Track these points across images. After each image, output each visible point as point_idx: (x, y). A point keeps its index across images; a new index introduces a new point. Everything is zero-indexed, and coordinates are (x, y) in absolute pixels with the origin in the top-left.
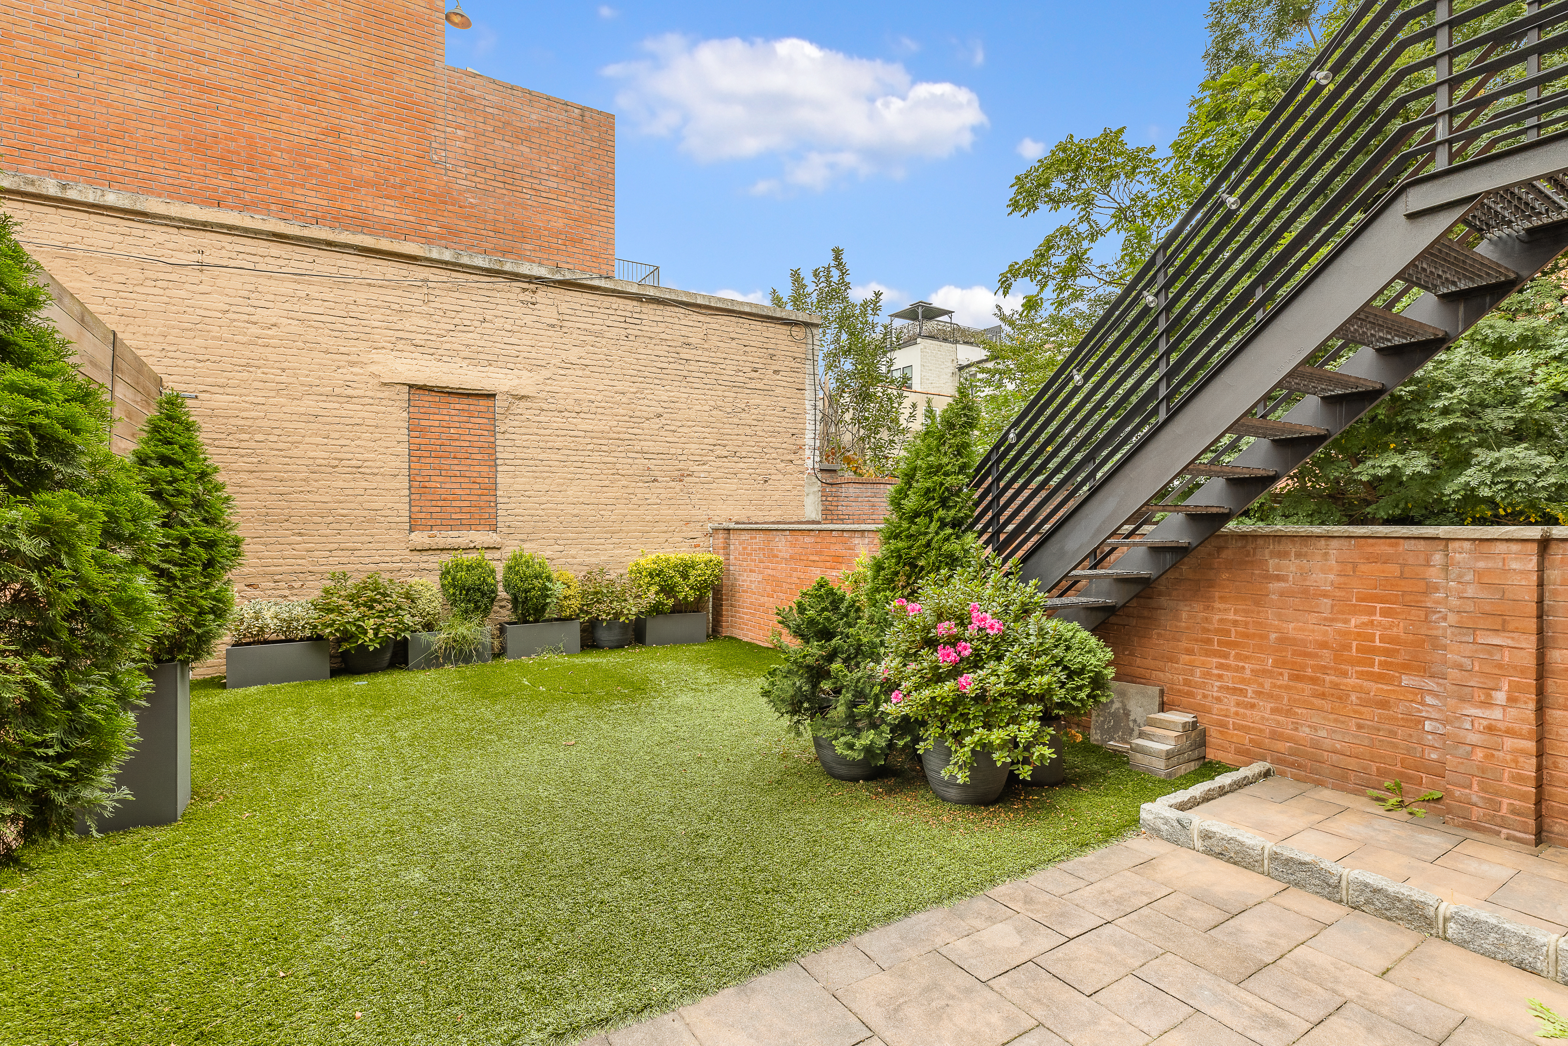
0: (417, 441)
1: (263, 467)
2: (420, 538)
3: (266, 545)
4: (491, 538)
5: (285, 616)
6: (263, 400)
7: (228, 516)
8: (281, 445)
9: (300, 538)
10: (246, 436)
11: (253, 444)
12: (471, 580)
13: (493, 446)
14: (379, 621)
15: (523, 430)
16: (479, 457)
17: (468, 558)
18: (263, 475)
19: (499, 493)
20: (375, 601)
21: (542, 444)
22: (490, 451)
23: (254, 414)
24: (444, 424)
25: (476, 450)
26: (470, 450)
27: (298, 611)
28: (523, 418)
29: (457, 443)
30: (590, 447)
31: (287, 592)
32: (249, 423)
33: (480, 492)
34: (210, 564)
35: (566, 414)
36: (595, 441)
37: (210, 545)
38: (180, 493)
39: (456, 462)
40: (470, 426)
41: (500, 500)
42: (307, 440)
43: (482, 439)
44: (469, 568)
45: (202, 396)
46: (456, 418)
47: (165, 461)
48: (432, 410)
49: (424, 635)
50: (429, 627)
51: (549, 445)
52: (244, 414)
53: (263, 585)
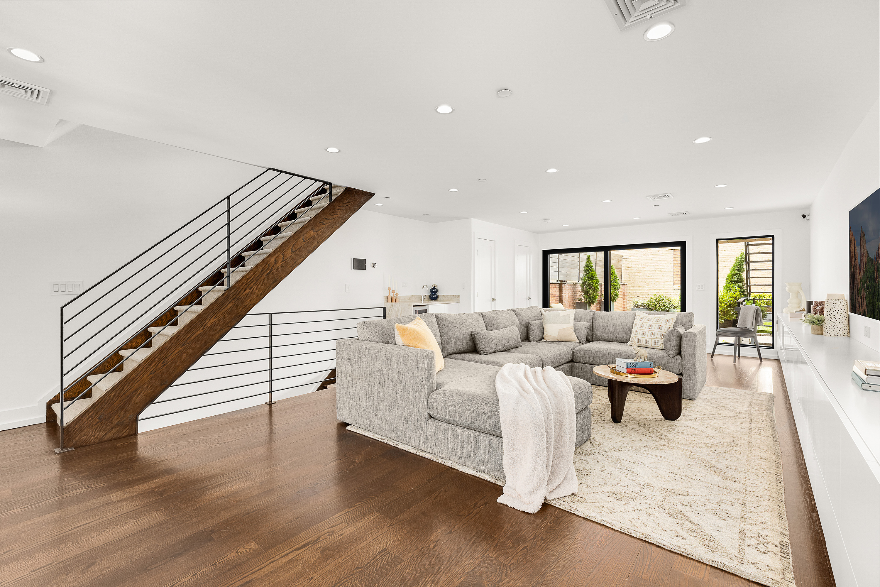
5: (642, 303)
6: (640, 257)
8: (644, 267)
9: (648, 287)
10: (637, 265)
18: (641, 273)
20: (660, 301)
31: (645, 299)
32: (638, 262)
34: (615, 288)
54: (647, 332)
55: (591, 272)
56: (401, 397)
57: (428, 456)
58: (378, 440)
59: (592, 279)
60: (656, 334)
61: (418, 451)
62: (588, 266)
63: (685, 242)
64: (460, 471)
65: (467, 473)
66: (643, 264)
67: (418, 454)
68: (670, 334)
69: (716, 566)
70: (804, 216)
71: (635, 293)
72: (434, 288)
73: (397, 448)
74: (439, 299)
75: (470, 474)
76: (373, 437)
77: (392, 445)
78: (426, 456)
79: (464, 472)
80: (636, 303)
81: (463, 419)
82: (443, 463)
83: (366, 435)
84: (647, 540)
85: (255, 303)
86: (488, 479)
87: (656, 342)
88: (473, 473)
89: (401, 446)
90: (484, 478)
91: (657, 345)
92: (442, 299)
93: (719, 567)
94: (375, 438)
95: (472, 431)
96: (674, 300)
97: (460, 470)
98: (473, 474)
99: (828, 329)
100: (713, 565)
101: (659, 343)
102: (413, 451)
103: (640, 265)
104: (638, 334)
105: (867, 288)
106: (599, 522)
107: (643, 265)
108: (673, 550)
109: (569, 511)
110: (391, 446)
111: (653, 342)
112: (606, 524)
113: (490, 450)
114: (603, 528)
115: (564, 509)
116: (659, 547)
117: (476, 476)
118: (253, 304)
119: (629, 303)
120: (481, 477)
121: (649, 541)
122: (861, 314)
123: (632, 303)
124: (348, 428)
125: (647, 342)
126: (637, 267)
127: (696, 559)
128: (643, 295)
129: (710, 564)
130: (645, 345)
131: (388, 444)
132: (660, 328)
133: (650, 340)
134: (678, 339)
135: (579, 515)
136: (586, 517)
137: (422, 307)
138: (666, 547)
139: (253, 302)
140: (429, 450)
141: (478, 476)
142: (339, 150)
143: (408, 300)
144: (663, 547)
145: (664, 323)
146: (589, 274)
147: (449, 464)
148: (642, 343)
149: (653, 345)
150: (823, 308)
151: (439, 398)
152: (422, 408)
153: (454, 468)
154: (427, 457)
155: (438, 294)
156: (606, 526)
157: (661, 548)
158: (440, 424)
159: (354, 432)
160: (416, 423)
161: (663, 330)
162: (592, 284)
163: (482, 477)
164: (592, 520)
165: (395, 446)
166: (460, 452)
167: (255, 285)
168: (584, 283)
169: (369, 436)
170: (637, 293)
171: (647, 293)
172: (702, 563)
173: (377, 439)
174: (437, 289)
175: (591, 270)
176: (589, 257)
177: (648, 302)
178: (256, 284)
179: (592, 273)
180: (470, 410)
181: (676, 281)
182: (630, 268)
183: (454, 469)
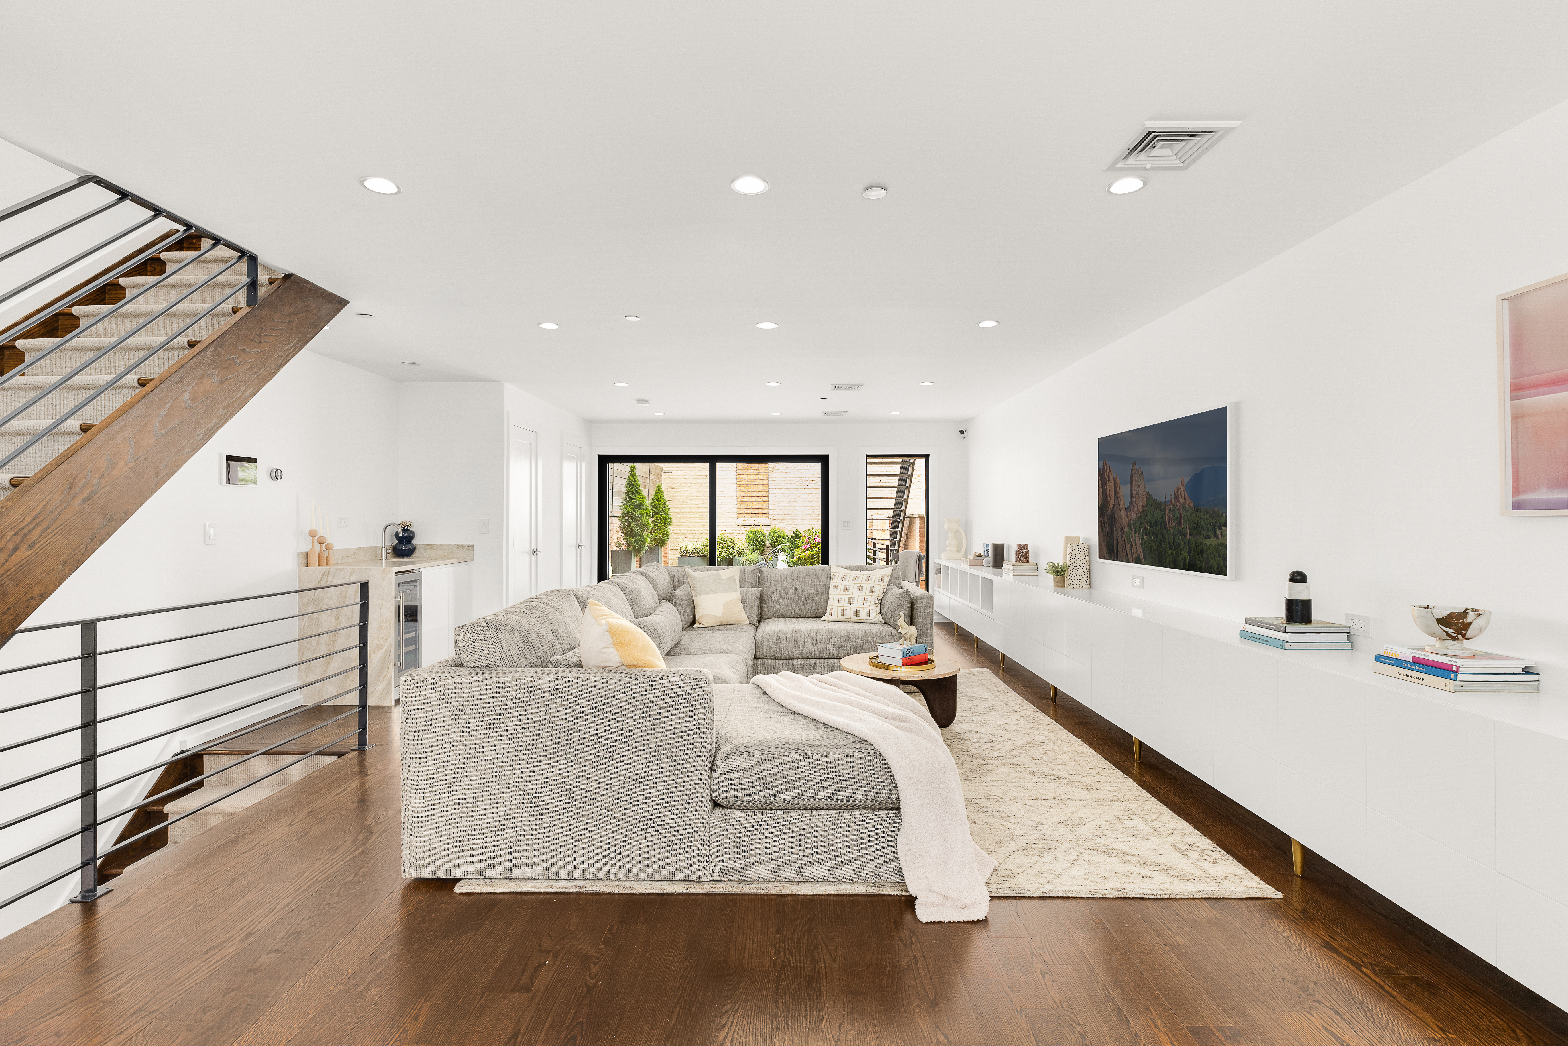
0: (739, 483)
1: (690, 495)
2: (741, 521)
3: (690, 523)
4: (763, 521)
5: (694, 547)
6: (690, 472)
7: (669, 512)
8: (695, 487)
9: (701, 521)
10: (685, 485)
11: (687, 487)
12: (755, 537)
13: (767, 483)
14: (722, 550)
15: (779, 477)
16: (762, 488)
17: (756, 529)
18: (690, 498)
19: (769, 503)
20: (721, 543)
21: (787, 482)
22: (767, 486)
23: (688, 477)
24: (749, 476)
25: (761, 486)
26: (759, 486)
27: (698, 546)
28: (780, 471)
29: (754, 483)
30: (808, 482)
31: (697, 540)
32: (686, 480)
33: (762, 502)
34: (665, 524)
35: (797, 468)
36: (810, 479)
37: (665, 519)
38: (660, 507)
39: (753, 490)
40: (759, 476)
41: (770, 506)
42: (703, 485)
43: (763, 481)
44: (754, 532)
45: (673, 472)
46: (754, 473)
47: (657, 500)
48: (745, 471)
49: (737, 557)
50: (740, 554)
51: (790, 482)
52: (685, 477)
53: (690, 537)
54: (856, 597)
55: (638, 496)
56: (637, 781)
57: (719, 888)
58: (571, 891)
59: (640, 508)
60: (869, 601)
61: (690, 886)
62: (633, 485)
63: (828, 455)
64: (803, 895)
65: (819, 895)
66: (694, 482)
67: (693, 891)
68: (900, 599)
69: (1207, 896)
70: (962, 432)
71: (682, 532)
72: (406, 529)
73: (633, 894)
74: (416, 554)
75: (824, 893)
76: (552, 891)
77: (616, 892)
78: (714, 890)
79: (812, 894)
80: (684, 548)
81: (804, 793)
82: (759, 891)
83: (529, 889)
84: (1128, 896)
85: (45, 593)
86: (863, 891)
87: (870, 613)
88: (831, 889)
89: (641, 888)
90: (856, 892)
91: (871, 618)
92: (425, 555)
93: (1210, 896)
94: (559, 891)
95: (820, 812)
96: (740, 542)
97: (802, 893)
98: (832, 892)
99: (1073, 580)
100: (1204, 897)
101: (874, 614)
102: (678, 889)
103: (689, 485)
104: (842, 602)
105: (1146, 533)
106: (1062, 896)
107: (693, 485)
108: (1159, 897)
109: (1016, 895)
110: (614, 894)
111: (865, 613)
112: (1071, 895)
113: (865, 837)
114: (1069, 902)
115: (1008, 895)
116: (1143, 899)
117: (839, 893)
118: (38, 596)
119: (673, 548)
120: (848, 892)
121: (1130, 896)
122: (1128, 560)
123: (679, 548)
124: (458, 889)
125: (856, 613)
126: (685, 488)
127: (1186, 897)
128: (694, 535)
129: (1200, 897)
130: (853, 618)
131: (604, 894)
132: (873, 590)
133: (861, 610)
134: (910, 605)
135: (1032, 896)
136: (1042, 896)
137: (407, 575)
138: (1151, 897)
139: (38, 590)
140: (716, 876)
141: (843, 892)
142: (398, 187)
143: (350, 560)
144: (1148, 897)
145: (877, 582)
146: (635, 499)
147: (772, 889)
148: (848, 616)
149: (865, 617)
150: (1027, 553)
151: (742, 764)
152: (696, 794)
153: (788, 892)
154: (717, 890)
155: (415, 542)
156: (1072, 897)
157: (1146, 899)
158: (742, 815)
159: (486, 893)
160: (681, 827)
161: (877, 594)
162: (640, 516)
163: (850, 892)
164: (1052, 896)
165: (626, 891)
166: (796, 859)
167: (45, 534)
168: (625, 515)
169: (536, 890)
170: (685, 532)
171: (701, 532)
172: (1193, 899)
173: (567, 891)
174: (413, 533)
175: (637, 493)
176: (632, 471)
177: (703, 547)
178: (49, 531)
179: (640, 498)
180: (820, 772)
181: (741, 512)
182: (674, 490)
183: (789, 895)
